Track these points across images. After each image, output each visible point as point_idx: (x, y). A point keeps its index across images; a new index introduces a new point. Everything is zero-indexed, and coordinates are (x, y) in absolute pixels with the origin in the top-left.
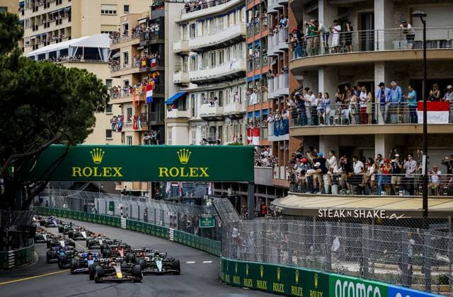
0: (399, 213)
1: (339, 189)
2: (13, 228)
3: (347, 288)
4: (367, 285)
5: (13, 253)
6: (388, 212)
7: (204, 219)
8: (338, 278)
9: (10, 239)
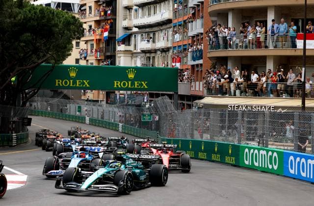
0: (283, 108)
1: (241, 92)
2: (15, 119)
3: (253, 154)
4: (268, 151)
5: (16, 135)
6: (276, 108)
7: (145, 115)
8: (247, 147)
9: (14, 127)
